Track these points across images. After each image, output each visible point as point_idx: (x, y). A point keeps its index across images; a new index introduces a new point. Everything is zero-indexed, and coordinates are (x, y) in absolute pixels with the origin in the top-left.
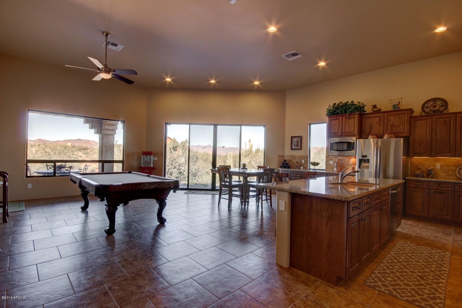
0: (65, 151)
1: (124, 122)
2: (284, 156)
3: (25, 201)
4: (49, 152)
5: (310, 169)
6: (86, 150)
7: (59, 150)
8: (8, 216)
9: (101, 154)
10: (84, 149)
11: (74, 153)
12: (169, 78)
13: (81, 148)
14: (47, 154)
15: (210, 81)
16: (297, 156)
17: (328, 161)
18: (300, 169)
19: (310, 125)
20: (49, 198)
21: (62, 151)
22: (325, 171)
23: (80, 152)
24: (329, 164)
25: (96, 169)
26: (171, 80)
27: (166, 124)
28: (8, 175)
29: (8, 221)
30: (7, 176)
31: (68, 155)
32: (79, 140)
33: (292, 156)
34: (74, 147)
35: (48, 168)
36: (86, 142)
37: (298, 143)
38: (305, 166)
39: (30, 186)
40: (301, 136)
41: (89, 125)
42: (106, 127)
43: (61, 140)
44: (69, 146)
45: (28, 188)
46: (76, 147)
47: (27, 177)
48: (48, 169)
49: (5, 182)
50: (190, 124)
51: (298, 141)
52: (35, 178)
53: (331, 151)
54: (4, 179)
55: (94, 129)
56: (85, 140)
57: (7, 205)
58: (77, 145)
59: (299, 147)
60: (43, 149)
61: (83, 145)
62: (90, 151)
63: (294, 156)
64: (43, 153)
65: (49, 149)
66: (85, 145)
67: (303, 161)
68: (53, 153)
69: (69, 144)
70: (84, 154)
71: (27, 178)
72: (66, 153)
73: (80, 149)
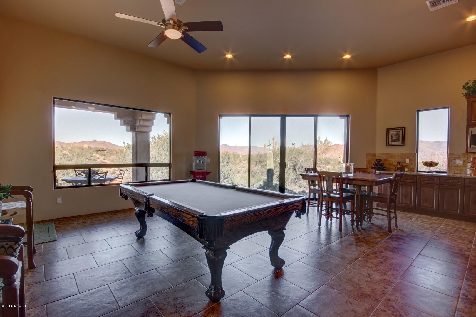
0: (83, 153)
1: (170, 114)
2: (374, 155)
3: (54, 220)
4: (68, 154)
5: (417, 171)
6: (102, 152)
7: (77, 152)
8: (35, 252)
9: (135, 155)
10: (101, 151)
11: (92, 155)
12: (230, 54)
13: (98, 149)
14: (66, 156)
15: (285, 56)
16: (396, 154)
17: (453, 160)
18: (404, 171)
19: (418, 111)
20: (85, 215)
21: (80, 153)
22: (446, 174)
23: (97, 153)
24: (455, 164)
25: (116, 171)
26: (232, 56)
27: (220, 116)
28: (32, 190)
29: (36, 266)
30: (32, 193)
31: (87, 157)
32: (95, 141)
33: (388, 154)
34: (90, 148)
35: (77, 174)
36: (102, 144)
37: (399, 137)
38: (411, 167)
39: (60, 200)
40: (404, 128)
41: (121, 122)
42: (142, 123)
43: (77, 142)
44: (86, 148)
45: (58, 203)
46: (92, 148)
47: (56, 188)
48: (77, 176)
49: (28, 204)
50: (251, 116)
51: (399, 135)
52: (65, 189)
53: (472, 146)
54: (27, 200)
55: (127, 126)
56: (100, 142)
57: (33, 237)
58: (93, 146)
59: (400, 142)
60: (61, 151)
61: (99, 147)
62: (107, 152)
63: (392, 154)
64: (62, 155)
65: (67, 151)
66: (101, 147)
67: (407, 161)
68: (71, 155)
69: (86, 146)
70: (102, 156)
71: (55, 190)
72: (84, 155)
73: (98, 151)
